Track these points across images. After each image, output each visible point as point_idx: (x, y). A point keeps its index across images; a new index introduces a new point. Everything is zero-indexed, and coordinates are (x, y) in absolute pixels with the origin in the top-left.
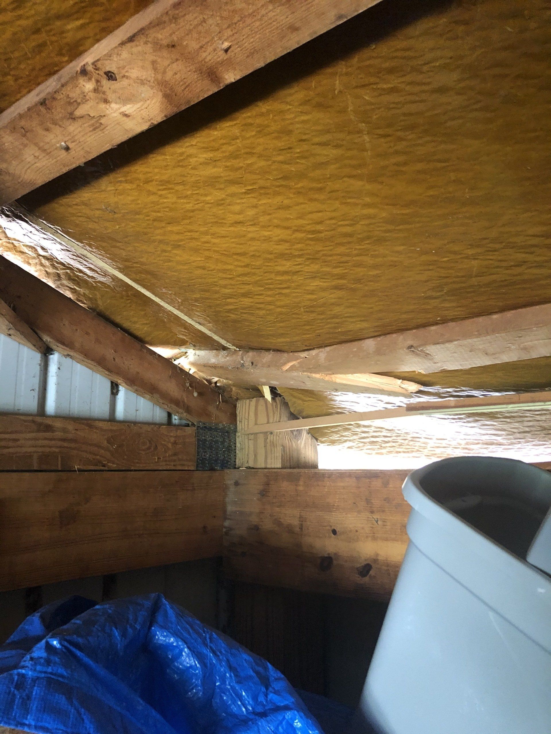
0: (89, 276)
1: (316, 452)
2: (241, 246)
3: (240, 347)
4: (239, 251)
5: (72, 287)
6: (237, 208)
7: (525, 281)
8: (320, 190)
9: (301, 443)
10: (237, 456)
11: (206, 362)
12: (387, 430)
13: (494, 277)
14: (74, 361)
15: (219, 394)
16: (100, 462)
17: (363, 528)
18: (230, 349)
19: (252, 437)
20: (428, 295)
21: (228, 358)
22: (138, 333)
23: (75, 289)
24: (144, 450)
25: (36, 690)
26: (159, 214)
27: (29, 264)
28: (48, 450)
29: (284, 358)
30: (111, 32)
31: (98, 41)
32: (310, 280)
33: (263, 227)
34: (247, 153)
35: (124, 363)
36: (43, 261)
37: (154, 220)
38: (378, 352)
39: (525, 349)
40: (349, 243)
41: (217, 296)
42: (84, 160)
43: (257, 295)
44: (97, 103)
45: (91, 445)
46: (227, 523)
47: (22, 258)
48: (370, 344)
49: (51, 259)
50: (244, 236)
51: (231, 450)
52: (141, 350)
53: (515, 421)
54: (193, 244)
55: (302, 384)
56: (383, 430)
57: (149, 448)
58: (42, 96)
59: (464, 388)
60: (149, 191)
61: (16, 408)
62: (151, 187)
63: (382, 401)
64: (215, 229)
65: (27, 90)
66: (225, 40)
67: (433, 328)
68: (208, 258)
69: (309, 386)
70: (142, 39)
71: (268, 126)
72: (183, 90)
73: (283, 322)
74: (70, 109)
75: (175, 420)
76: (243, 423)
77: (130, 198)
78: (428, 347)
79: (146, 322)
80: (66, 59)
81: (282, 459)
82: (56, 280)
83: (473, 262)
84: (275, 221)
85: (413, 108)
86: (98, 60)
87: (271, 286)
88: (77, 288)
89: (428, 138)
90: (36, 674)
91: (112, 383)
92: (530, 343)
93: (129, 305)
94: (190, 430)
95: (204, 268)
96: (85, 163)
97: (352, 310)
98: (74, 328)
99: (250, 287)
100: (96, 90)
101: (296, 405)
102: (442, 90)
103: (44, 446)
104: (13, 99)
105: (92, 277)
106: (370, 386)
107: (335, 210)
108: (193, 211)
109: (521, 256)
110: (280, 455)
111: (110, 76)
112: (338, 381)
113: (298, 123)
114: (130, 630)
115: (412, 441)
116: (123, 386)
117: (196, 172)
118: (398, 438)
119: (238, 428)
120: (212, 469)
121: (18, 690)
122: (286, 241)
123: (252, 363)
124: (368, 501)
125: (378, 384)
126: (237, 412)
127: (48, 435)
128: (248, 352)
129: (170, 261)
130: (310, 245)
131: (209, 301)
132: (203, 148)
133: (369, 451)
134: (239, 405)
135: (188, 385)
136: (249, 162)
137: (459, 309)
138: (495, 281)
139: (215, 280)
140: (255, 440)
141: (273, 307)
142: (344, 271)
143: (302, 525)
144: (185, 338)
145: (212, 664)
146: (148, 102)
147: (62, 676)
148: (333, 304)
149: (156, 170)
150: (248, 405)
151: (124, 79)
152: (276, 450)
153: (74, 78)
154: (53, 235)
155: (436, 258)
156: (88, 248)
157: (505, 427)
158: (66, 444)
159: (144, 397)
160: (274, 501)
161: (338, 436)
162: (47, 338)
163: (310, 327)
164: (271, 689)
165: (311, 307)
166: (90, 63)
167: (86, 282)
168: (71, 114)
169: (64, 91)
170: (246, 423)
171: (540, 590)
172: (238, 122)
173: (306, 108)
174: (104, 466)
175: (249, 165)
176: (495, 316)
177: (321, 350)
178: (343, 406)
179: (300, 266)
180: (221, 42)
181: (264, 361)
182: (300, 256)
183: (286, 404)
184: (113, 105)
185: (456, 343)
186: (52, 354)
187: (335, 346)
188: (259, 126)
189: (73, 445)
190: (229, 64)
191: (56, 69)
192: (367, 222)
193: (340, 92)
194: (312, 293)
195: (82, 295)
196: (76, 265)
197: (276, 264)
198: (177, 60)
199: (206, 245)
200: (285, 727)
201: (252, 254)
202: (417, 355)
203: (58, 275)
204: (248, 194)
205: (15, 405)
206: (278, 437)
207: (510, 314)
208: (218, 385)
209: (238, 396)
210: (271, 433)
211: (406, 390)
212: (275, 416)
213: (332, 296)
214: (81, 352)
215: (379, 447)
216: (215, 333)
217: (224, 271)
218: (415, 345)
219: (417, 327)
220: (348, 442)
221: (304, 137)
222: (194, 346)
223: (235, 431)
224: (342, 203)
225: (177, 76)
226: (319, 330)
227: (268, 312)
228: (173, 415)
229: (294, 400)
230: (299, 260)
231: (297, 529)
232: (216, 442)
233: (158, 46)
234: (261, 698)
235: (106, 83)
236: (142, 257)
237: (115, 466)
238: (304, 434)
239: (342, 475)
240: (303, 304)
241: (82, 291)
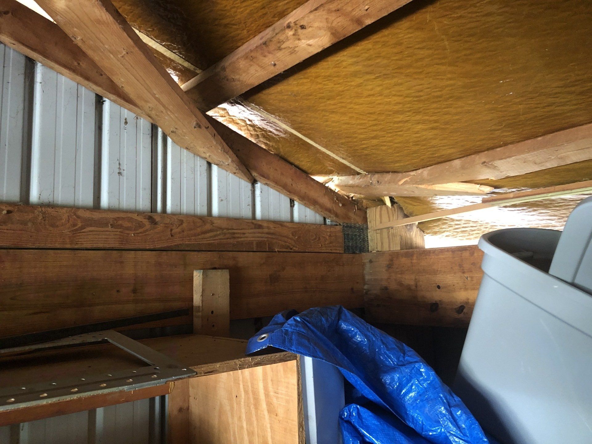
0: (275, 135)
1: (423, 240)
2: (372, 109)
3: (369, 172)
4: (371, 112)
5: (265, 142)
6: (370, 87)
7: (556, 115)
8: (421, 72)
9: (413, 234)
10: (369, 244)
11: (346, 184)
12: (473, 222)
13: (535, 114)
14: (269, 187)
15: (355, 204)
16: (289, 247)
17: (458, 283)
18: (361, 174)
19: (379, 231)
20: (492, 129)
21: (361, 180)
22: (304, 168)
23: (267, 143)
24: (312, 240)
25: (294, 337)
26: (323, 95)
27: (241, 130)
28: (261, 239)
29: (400, 177)
30: (303, 4)
31: (295, 9)
32: (415, 125)
33: (386, 96)
34: (376, 57)
35: (297, 187)
36: (249, 127)
37: (320, 98)
38: (463, 168)
39: (561, 158)
40: (440, 101)
41: (355, 140)
42: (283, 70)
43: (381, 137)
44: (294, 41)
45: (284, 236)
46: (366, 287)
47: (237, 127)
48: (457, 163)
49: (253, 126)
50: (374, 102)
51: (365, 240)
52: (306, 179)
53: (563, 209)
54: (343, 110)
55: (412, 193)
56: (471, 222)
57: (315, 239)
58: (264, 40)
59: (523, 188)
60: (318, 82)
61: (241, 216)
62: (319, 80)
63: (468, 201)
64: (357, 100)
65: (253, 36)
66: (367, 5)
67: (498, 149)
68: (351, 118)
69: (417, 194)
70: (322, 9)
71: (388, 42)
72: (342, 31)
73: (398, 153)
74: (279, 45)
75: (328, 221)
76: (372, 223)
77: (306, 87)
78: (496, 162)
79: (308, 160)
80: (277, 19)
81: (400, 244)
82: (256, 138)
83: (520, 106)
84: (393, 92)
85: (473, 25)
86: (297, 21)
87: (391, 131)
88: (268, 143)
89: (484, 39)
90: (292, 330)
91: (290, 199)
92: (564, 154)
93: (299, 150)
94: (339, 228)
95: (348, 124)
96: (284, 72)
97: (445, 141)
98: (269, 167)
99: (377, 133)
100: (294, 35)
101: (408, 208)
102: (488, 14)
103: (259, 237)
104: (245, 41)
105: (278, 135)
106: (459, 191)
107: (429, 84)
108: (343, 91)
109: (551, 100)
110: (399, 241)
111: (303, 27)
112: (437, 189)
113: (406, 38)
114: (329, 319)
115: (491, 228)
116: (297, 201)
117: (345, 70)
118: (482, 227)
119: (369, 227)
120: (354, 253)
121: (286, 335)
122: (400, 103)
123: (378, 182)
124: (460, 266)
125: (464, 189)
126: (368, 216)
127: (260, 230)
128: (375, 175)
129: (327, 121)
130: (415, 104)
131: (351, 143)
132: (350, 56)
133: (461, 238)
134: (368, 211)
135: (335, 199)
136: (377, 61)
137: (515, 136)
138: (536, 116)
139: (355, 130)
140: (381, 234)
141: (391, 144)
142: (437, 118)
143: (416, 284)
144: (332, 168)
145: (373, 340)
146: (322, 37)
147: (303, 332)
148: (431, 139)
149: (323, 71)
150: (374, 210)
151: (310, 28)
152: (396, 239)
153: (283, 30)
154: (257, 112)
155: (495, 106)
156: (278, 117)
157: (556, 213)
158: (270, 236)
159: (309, 208)
160: (397, 270)
161: (439, 228)
162: (255, 174)
163: (417, 155)
164: (406, 355)
165: (418, 141)
166: (292, 22)
167: (273, 138)
168: (279, 47)
169: (278, 36)
170: (374, 223)
171: (556, 287)
172: (371, 41)
173: (410, 31)
174: (291, 249)
175: (377, 63)
176: (540, 139)
177: (424, 169)
178: (441, 207)
179: (409, 117)
180: (364, 6)
181: (386, 179)
182: (409, 111)
183: (401, 209)
184: (303, 41)
185: (513, 158)
186: (257, 184)
187: (434, 166)
188: (384, 42)
189: (273, 236)
190: (368, 16)
191: (271, 24)
192: (450, 88)
193: (430, 21)
194: (417, 133)
195: (271, 147)
196: (269, 128)
197: (394, 117)
198: (340, 16)
199: (350, 110)
200: (415, 371)
201: (378, 113)
202: (489, 167)
203: (258, 135)
204: (377, 79)
205: (240, 215)
206: (397, 231)
207: (549, 136)
208: (354, 199)
209: (367, 206)
210: (392, 228)
211: (483, 191)
212: (394, 217)
213: (430, 134)
214: (274, 181)
215: (468, 234)
216: (352, 164)
217: (361, 124)
218: (487, 161)
219: (488, 149)
220: (446, 232)
221: (409, 46)
222: (338, 174)
223: (367, 228)
224: (434, 79)
225: (339, 24)
226: (422, 156)
227: (388, 147)
228: (327, 219)
229: (406, 205)
230: (408, 113)
231: (414, 287)
232: (356, 235)
233: (330, 11)
234: (401, 359)
235: (300, 31)
236: (311, 121)
237: (297, 249)
238: (415, 228)
239: (442, 251)
240: (411, 140)
241: (271, 144)
